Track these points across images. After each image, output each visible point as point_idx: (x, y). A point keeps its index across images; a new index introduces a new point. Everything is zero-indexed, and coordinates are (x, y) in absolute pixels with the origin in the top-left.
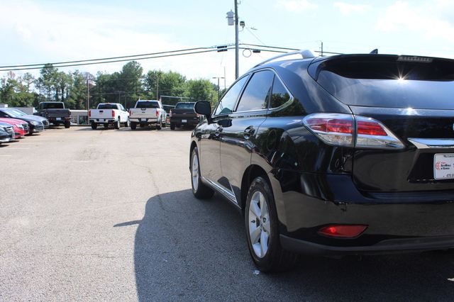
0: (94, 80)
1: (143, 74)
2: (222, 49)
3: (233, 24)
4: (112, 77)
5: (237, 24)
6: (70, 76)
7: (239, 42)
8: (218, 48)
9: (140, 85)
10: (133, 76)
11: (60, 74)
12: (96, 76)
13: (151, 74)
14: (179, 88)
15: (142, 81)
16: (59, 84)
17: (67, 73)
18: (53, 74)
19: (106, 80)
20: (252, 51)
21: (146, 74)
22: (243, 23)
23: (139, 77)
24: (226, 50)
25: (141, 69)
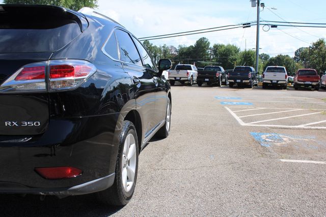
0: (176, 51)
1: (210, 47)
2: (247, 25)
3: (255, 6)
4: (189, 48)
5: (258, 5)
6: (160, 49)
7: (260, 20)
8: (243, 25)
9: (208, 55)
10: (203, 48)
11: (154, 47)
12: (178, 49)
13: (216, 47)
14: (233, 57)
15: (209, 51)
16: (153, 54)
17: (158, 46)
18: (149, 48)
19: (185, 51)
20: (270, 26)
21: (212, 47)
22: (263, 5)
23: (207, 49)
24: (250, 26)
25: (209, 43)
